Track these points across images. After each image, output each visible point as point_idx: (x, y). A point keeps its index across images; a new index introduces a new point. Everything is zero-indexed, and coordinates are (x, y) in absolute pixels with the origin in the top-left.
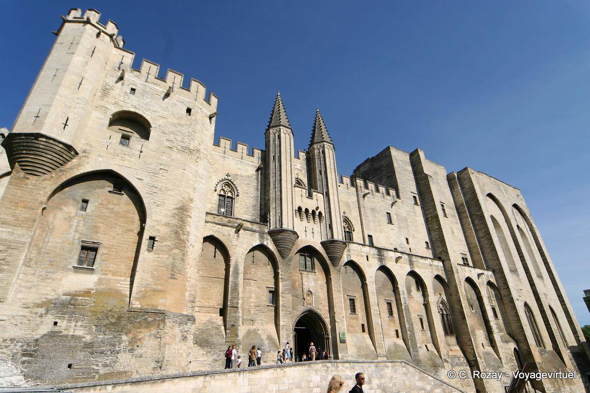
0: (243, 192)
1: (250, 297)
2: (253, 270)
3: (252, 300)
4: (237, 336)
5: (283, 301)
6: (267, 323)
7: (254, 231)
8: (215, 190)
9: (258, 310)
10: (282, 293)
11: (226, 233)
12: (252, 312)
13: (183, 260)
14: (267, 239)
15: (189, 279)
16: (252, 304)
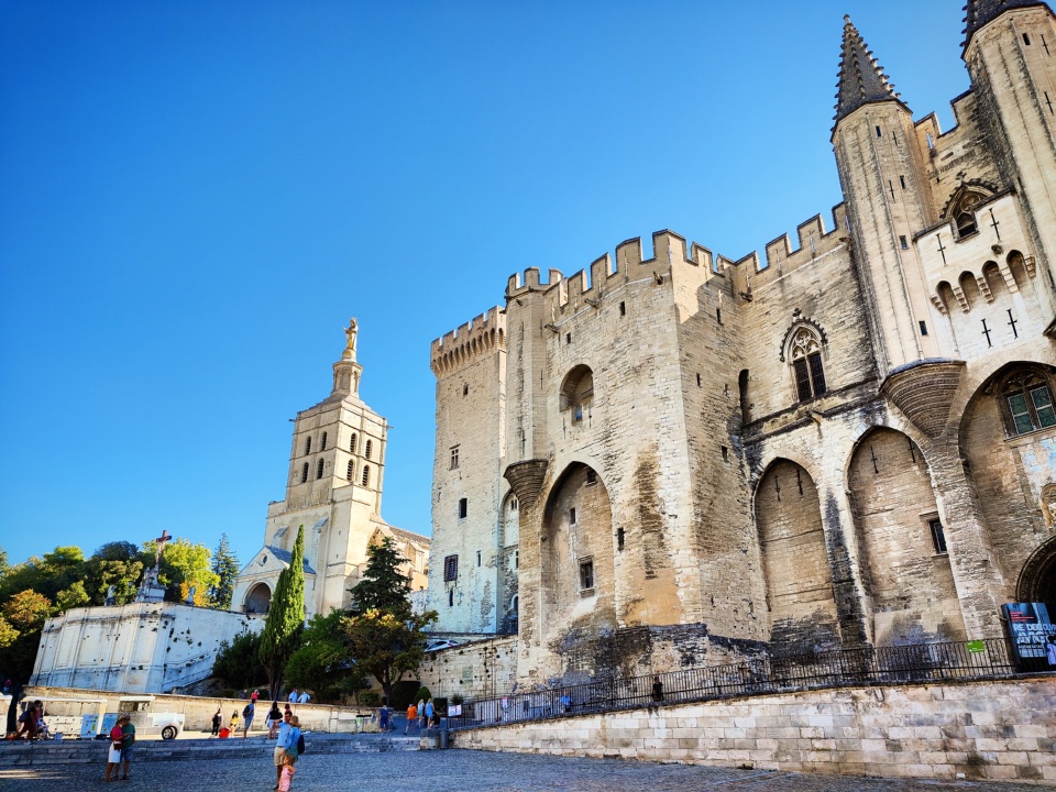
0: (834, 327)
1: (887, 550)
2: (880, 488)
3: (893, 554)
4: (862, 637)
5: (953, 539)
6: (940, 597)
7: (851, 408)
8: (783, 360)
9: (913, 573)
10: (949, 521)
11: (797, 442)
12: (899, 580)
13: (662, 545)
14: (882, 409)
15: (679, 570)
16: (897, 564)
